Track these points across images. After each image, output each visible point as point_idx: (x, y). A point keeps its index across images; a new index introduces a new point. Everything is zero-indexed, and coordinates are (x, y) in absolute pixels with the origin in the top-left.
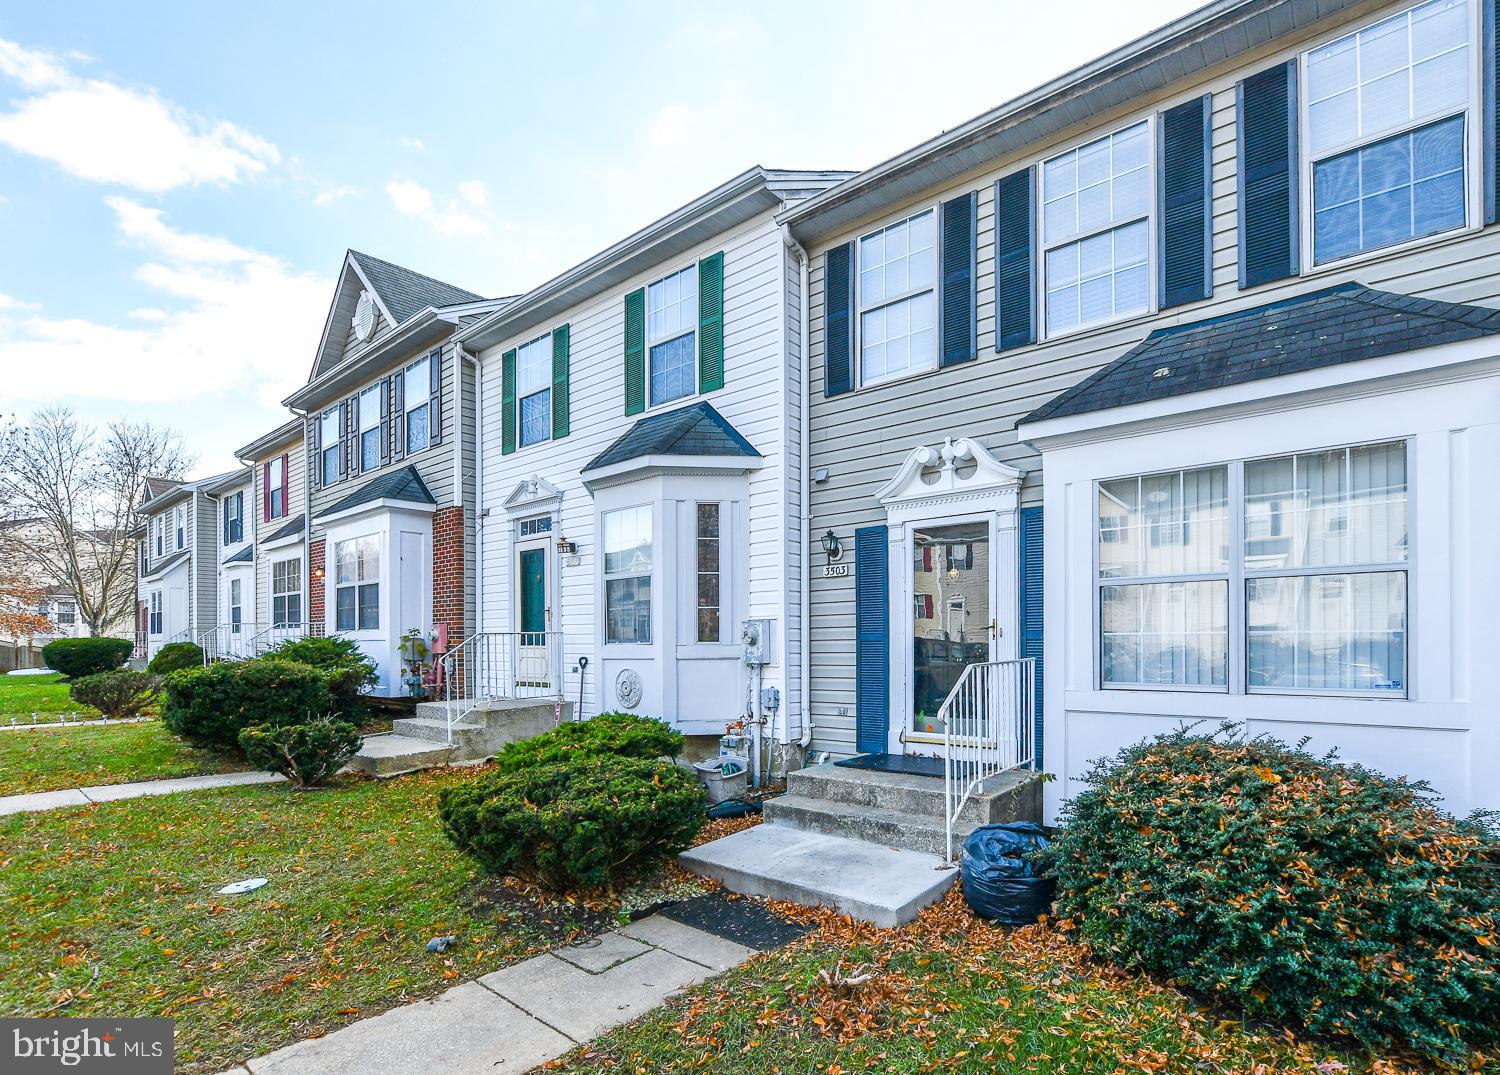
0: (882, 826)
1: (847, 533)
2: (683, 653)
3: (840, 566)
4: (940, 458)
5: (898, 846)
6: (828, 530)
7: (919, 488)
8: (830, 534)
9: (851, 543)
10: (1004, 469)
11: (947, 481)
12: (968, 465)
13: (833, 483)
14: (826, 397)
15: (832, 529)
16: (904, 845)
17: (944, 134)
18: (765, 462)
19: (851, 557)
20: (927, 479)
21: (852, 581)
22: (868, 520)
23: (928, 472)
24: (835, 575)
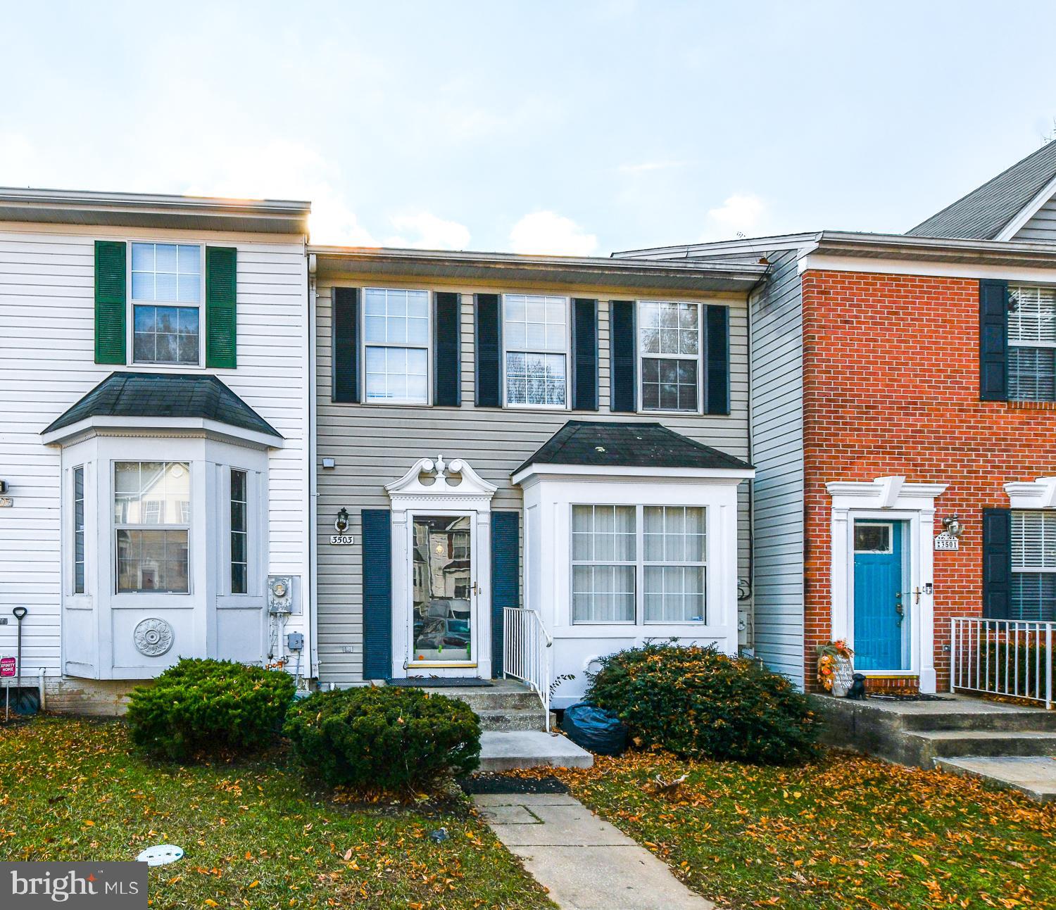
0: (493, 718)
1: (355, 511)
2: (222, 602)
3: (347, 537)
4: (434, 468)
5: (506, 729)
6: (342, 507)
7: (417, 487)
8: (344, 510)
9: (358, 520)
10: (486, 484)
11: (440, 485)
12: (455, 477)
13: (339, 470)
14: (333, 402)
15: (346, 507)
16: (511, 728)
17: (462, 252)
18: (286, 444)
19: (358, 530)
20: (423, 480)
21: (359, 549)
22: (376, 504)
23: (423, 476)
24: (342, 543)
